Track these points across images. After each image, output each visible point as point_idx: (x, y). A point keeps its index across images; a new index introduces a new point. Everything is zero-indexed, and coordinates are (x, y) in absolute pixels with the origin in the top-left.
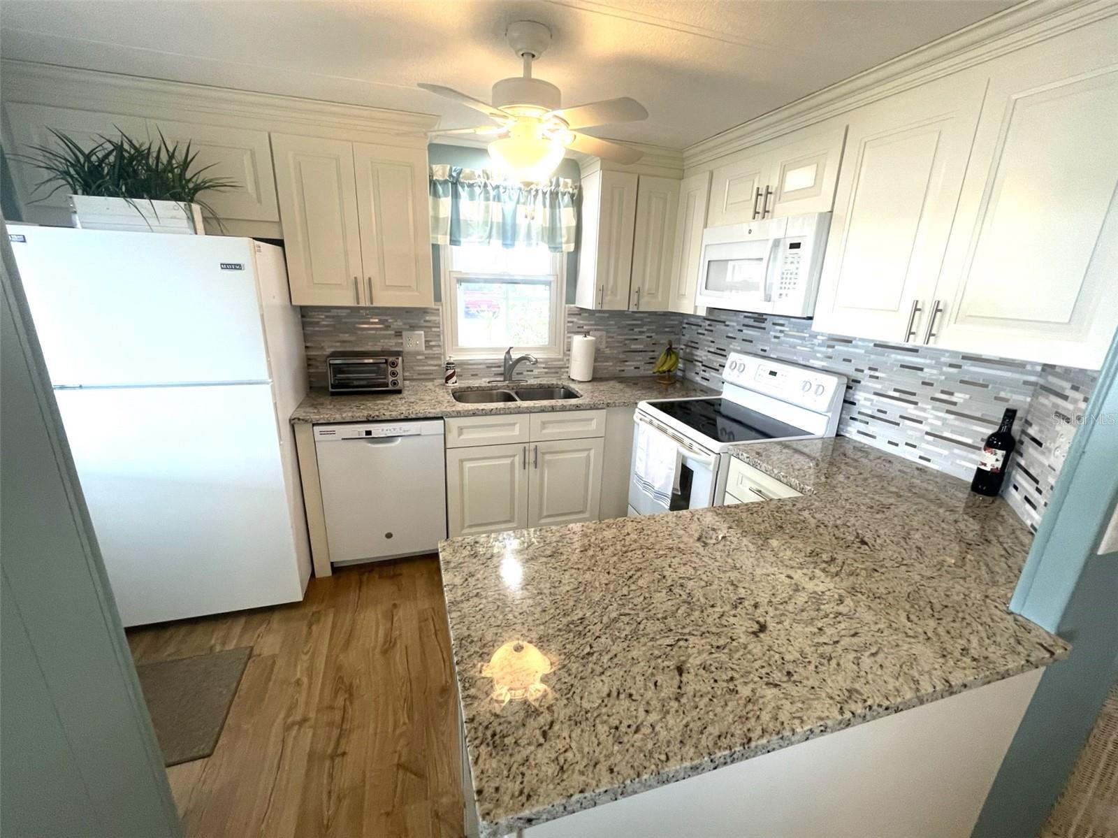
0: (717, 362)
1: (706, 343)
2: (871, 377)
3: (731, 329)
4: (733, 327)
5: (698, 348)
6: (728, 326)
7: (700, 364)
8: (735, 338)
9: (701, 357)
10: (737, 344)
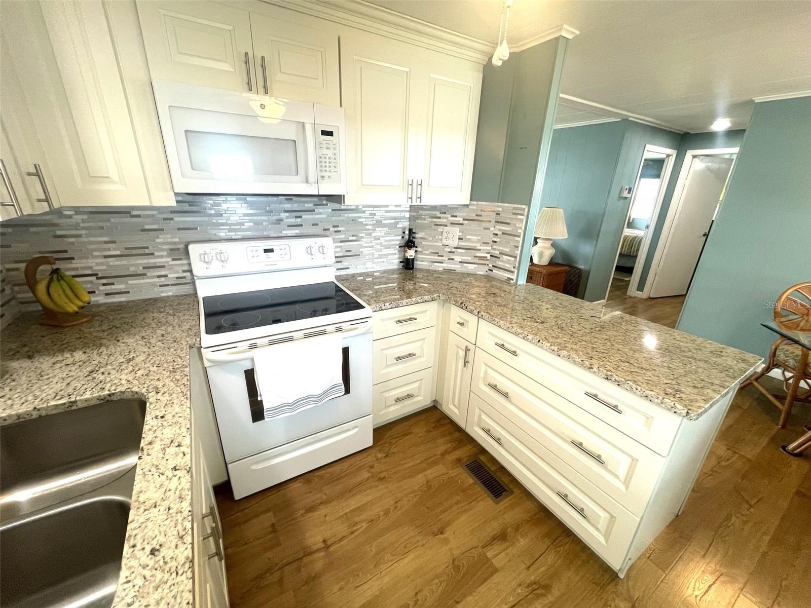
0: (139, 265)
1: (94, 246)
2: (336, 232)
3: (149, 220)
4: (153, 216)
5: (73, 258)
6: (139, 216)
7: (94, 278)
8: (162, 230)
9: (91, 268)
10: (169, 236)
